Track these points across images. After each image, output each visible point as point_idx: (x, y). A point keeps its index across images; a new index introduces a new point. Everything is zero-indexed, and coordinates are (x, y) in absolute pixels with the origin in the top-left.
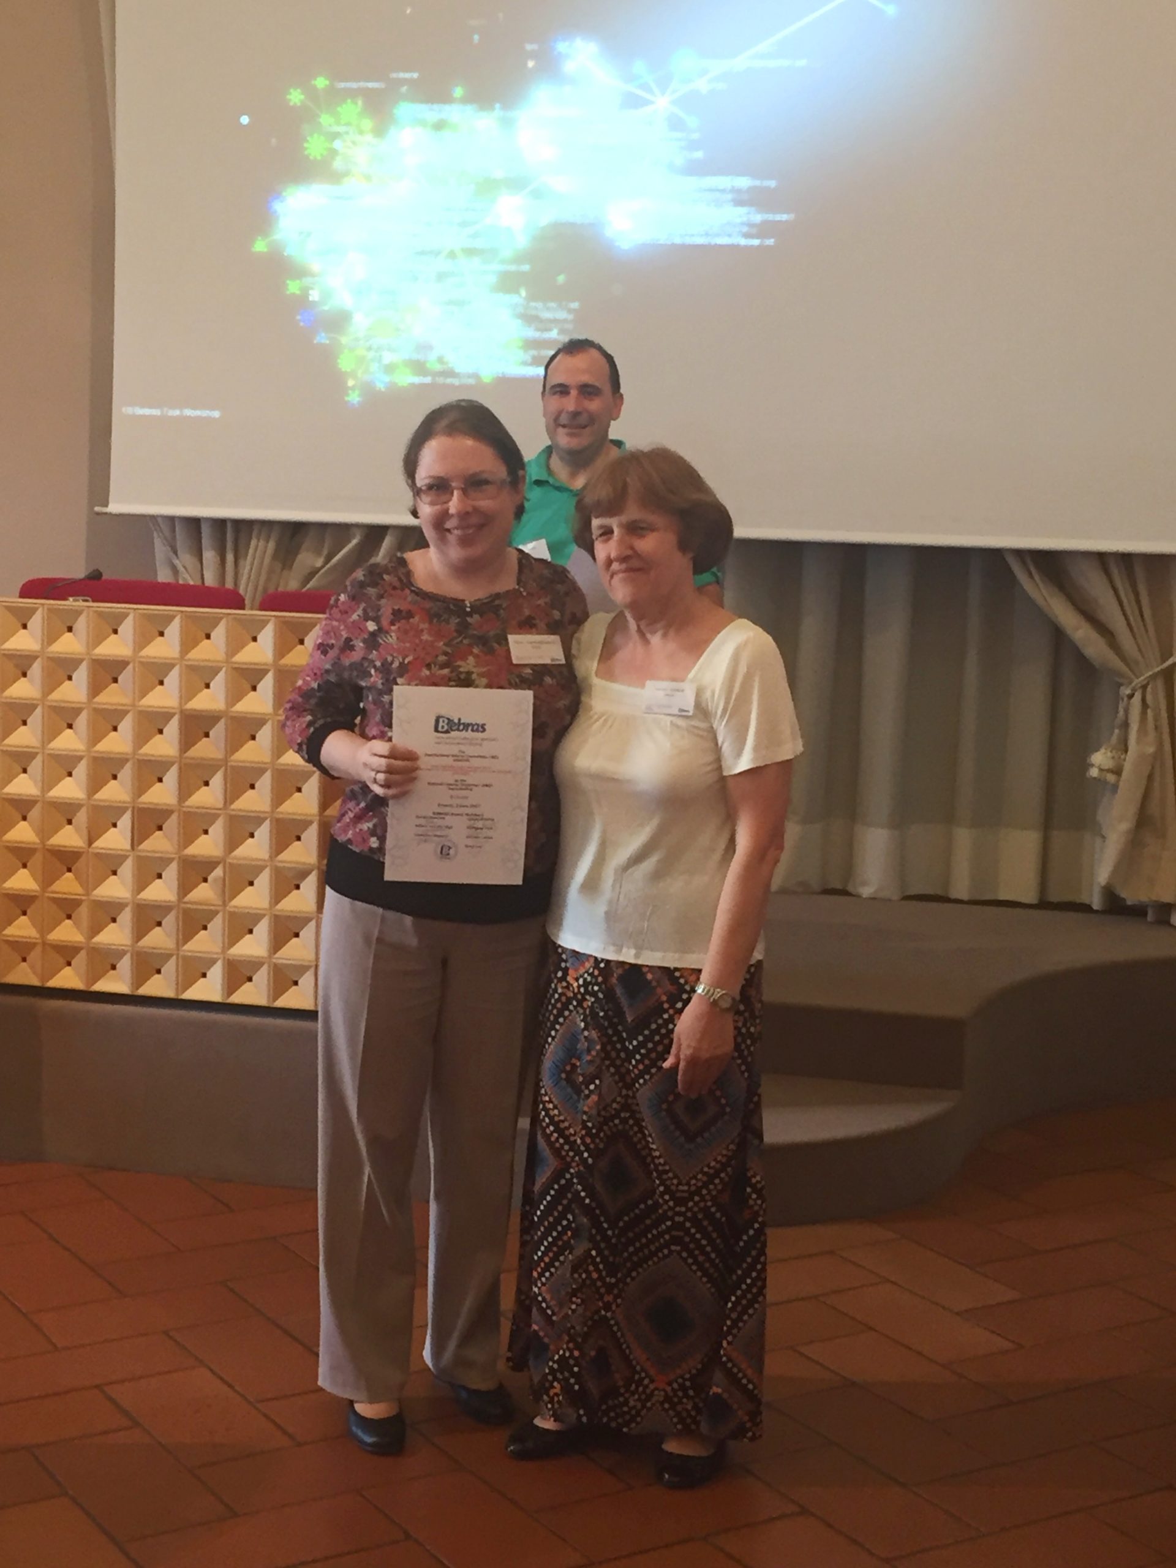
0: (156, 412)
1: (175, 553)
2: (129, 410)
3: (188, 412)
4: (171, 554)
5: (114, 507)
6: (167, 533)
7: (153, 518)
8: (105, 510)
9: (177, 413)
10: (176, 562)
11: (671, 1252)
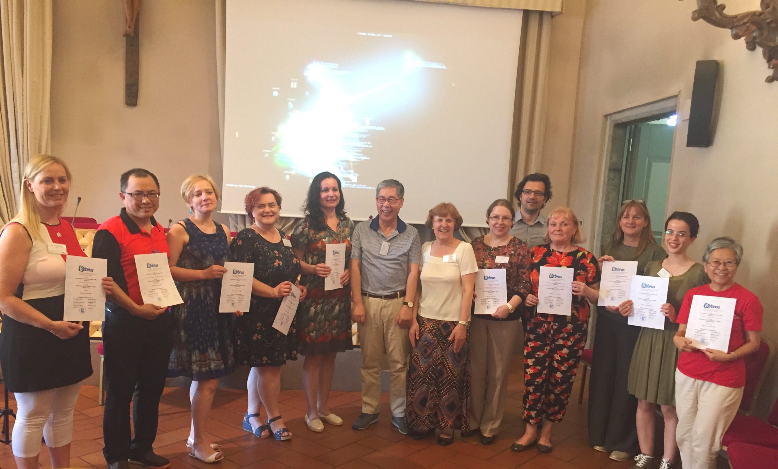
0: (236, 186)
1: (237, 224)
2: (228, 185)
3: (246, 186)
4: (236, 224)
5: (223, 211)
6: (235, 219)
7: (230, 214)
8: (220, 212)
9: (242, 186)
10: (238, 226)
11: (453, 389)
